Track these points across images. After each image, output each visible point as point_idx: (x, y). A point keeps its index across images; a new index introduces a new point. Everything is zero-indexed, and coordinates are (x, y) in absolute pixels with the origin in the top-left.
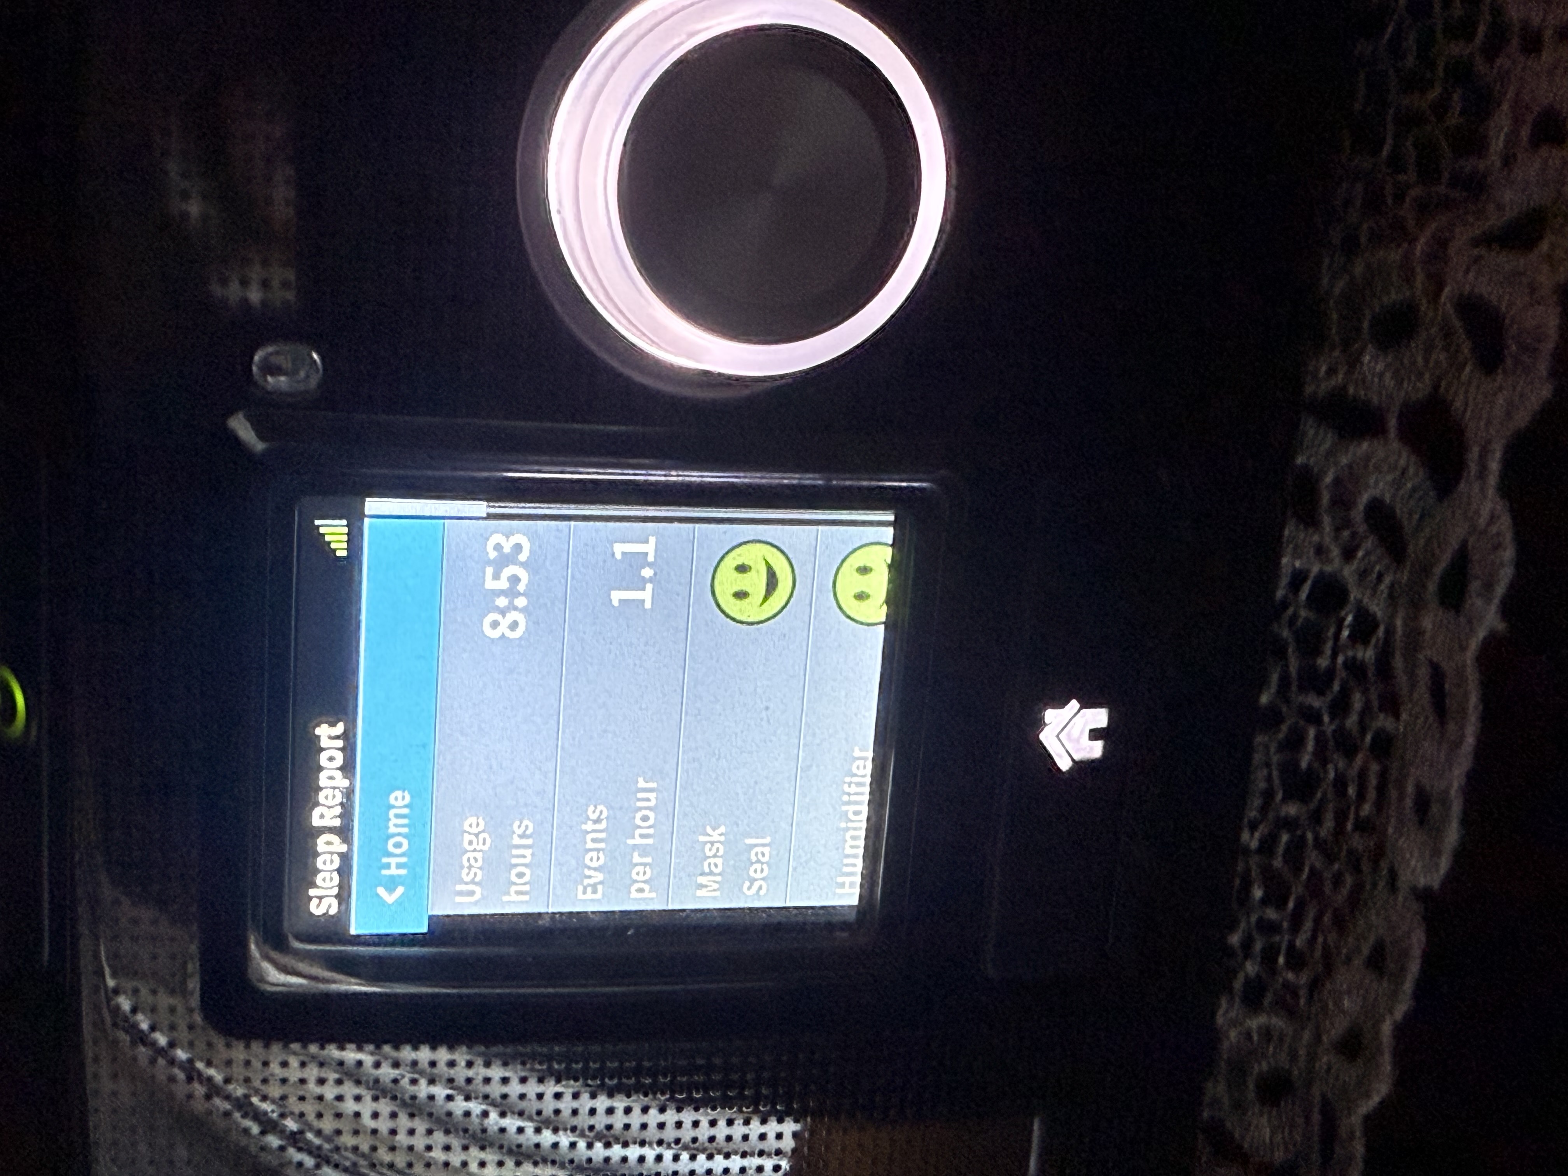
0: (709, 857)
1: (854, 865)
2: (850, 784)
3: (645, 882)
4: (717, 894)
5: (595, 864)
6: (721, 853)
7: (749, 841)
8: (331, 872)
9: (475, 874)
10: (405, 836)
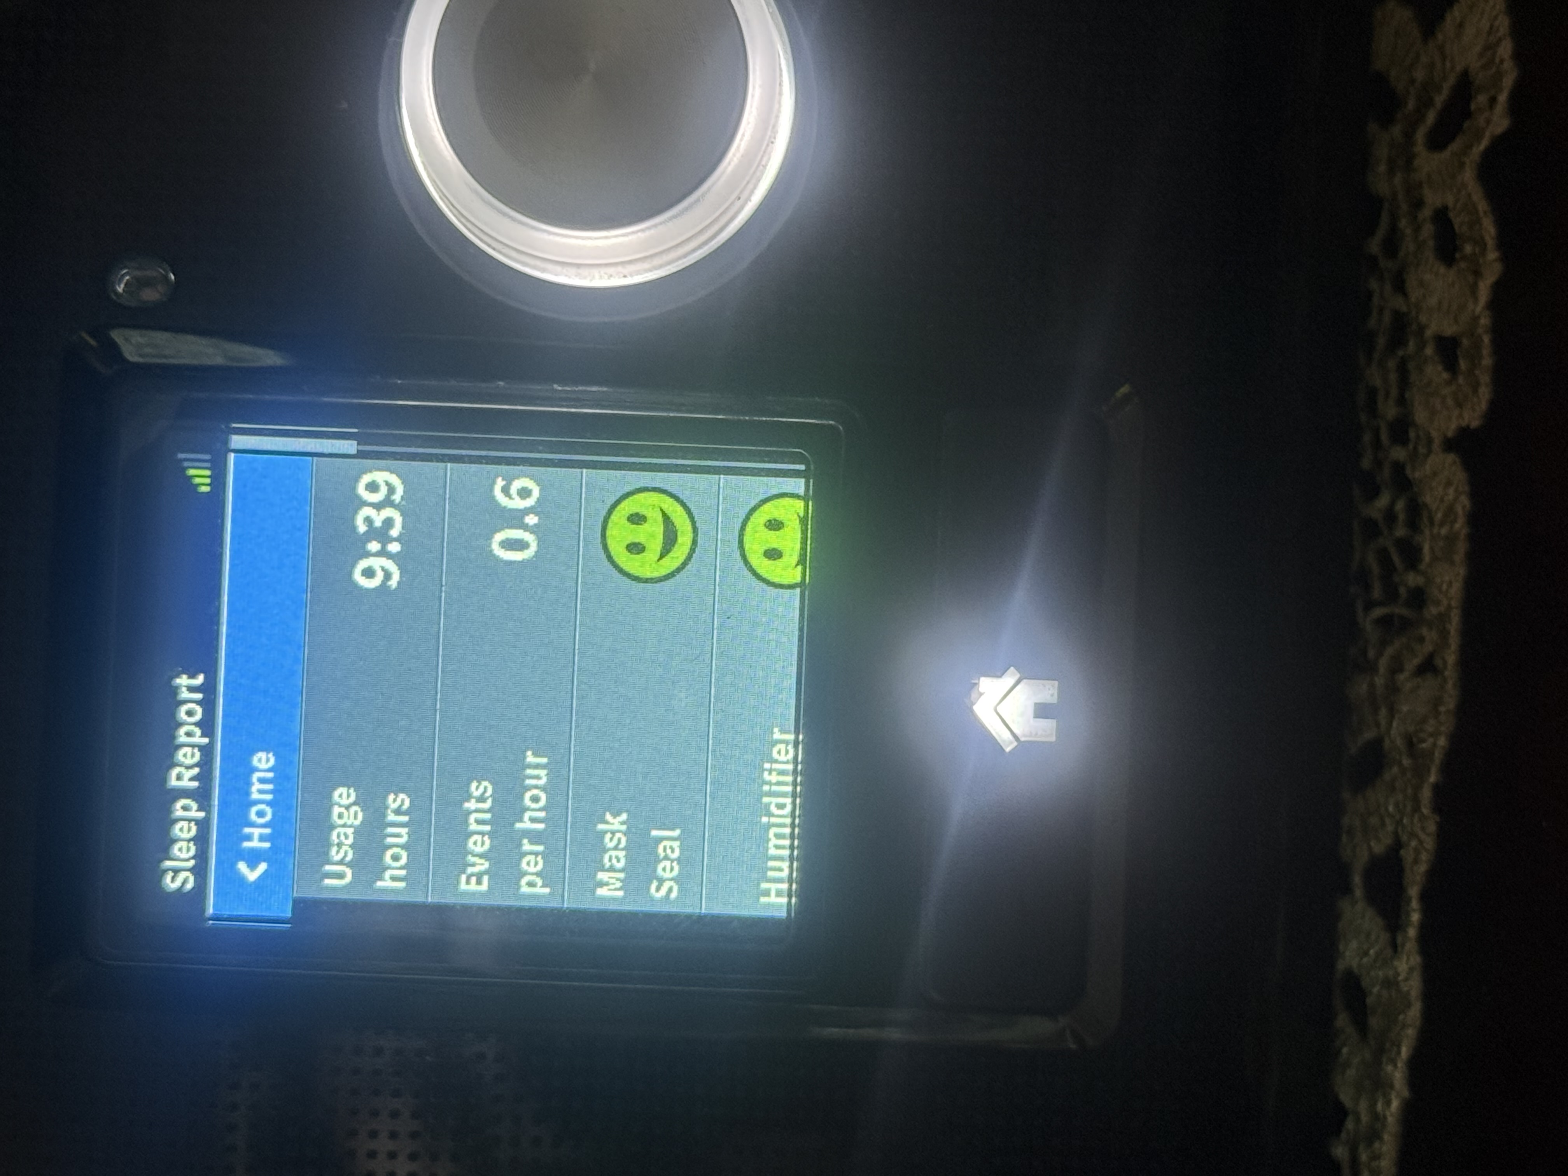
0: (609, 849)
1: (780, 870)
2: (770, 771)
3: (537, 874)
4: (620, 894)
5: (479, 849)
6: (622, 845)
7: (655, 833)
8: (189, 841)
9: (346, 853)
10: (268, 803)
